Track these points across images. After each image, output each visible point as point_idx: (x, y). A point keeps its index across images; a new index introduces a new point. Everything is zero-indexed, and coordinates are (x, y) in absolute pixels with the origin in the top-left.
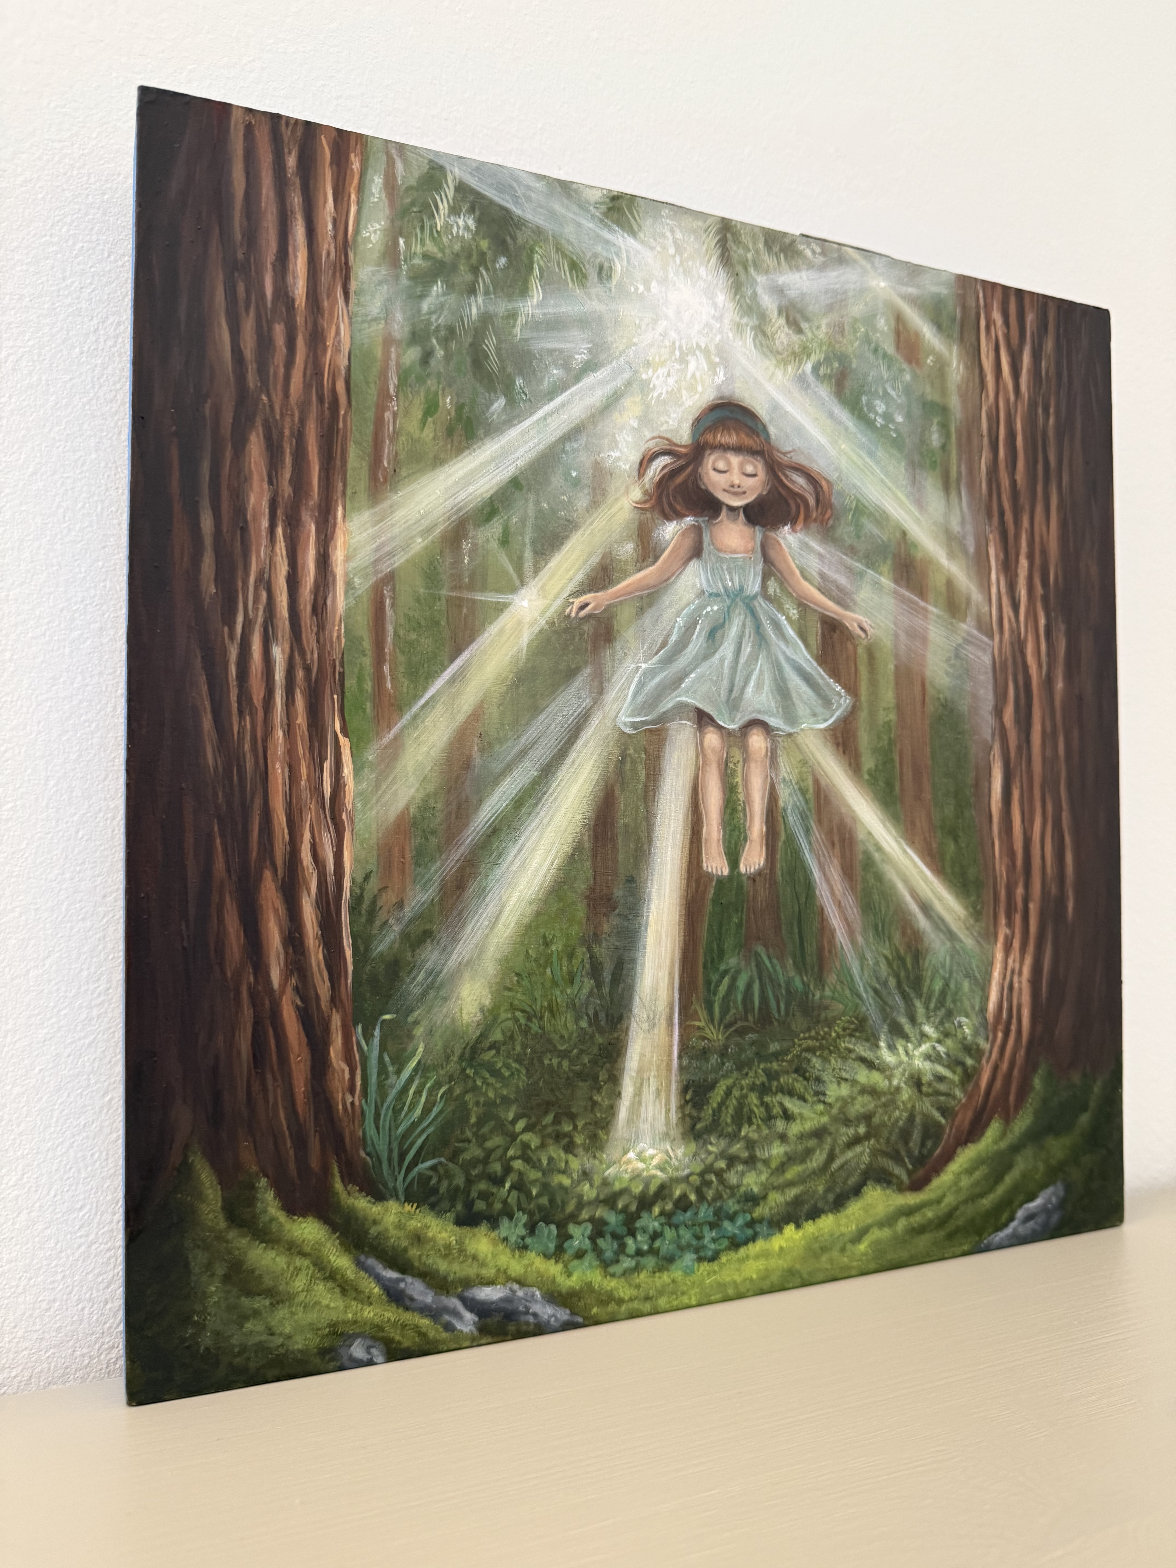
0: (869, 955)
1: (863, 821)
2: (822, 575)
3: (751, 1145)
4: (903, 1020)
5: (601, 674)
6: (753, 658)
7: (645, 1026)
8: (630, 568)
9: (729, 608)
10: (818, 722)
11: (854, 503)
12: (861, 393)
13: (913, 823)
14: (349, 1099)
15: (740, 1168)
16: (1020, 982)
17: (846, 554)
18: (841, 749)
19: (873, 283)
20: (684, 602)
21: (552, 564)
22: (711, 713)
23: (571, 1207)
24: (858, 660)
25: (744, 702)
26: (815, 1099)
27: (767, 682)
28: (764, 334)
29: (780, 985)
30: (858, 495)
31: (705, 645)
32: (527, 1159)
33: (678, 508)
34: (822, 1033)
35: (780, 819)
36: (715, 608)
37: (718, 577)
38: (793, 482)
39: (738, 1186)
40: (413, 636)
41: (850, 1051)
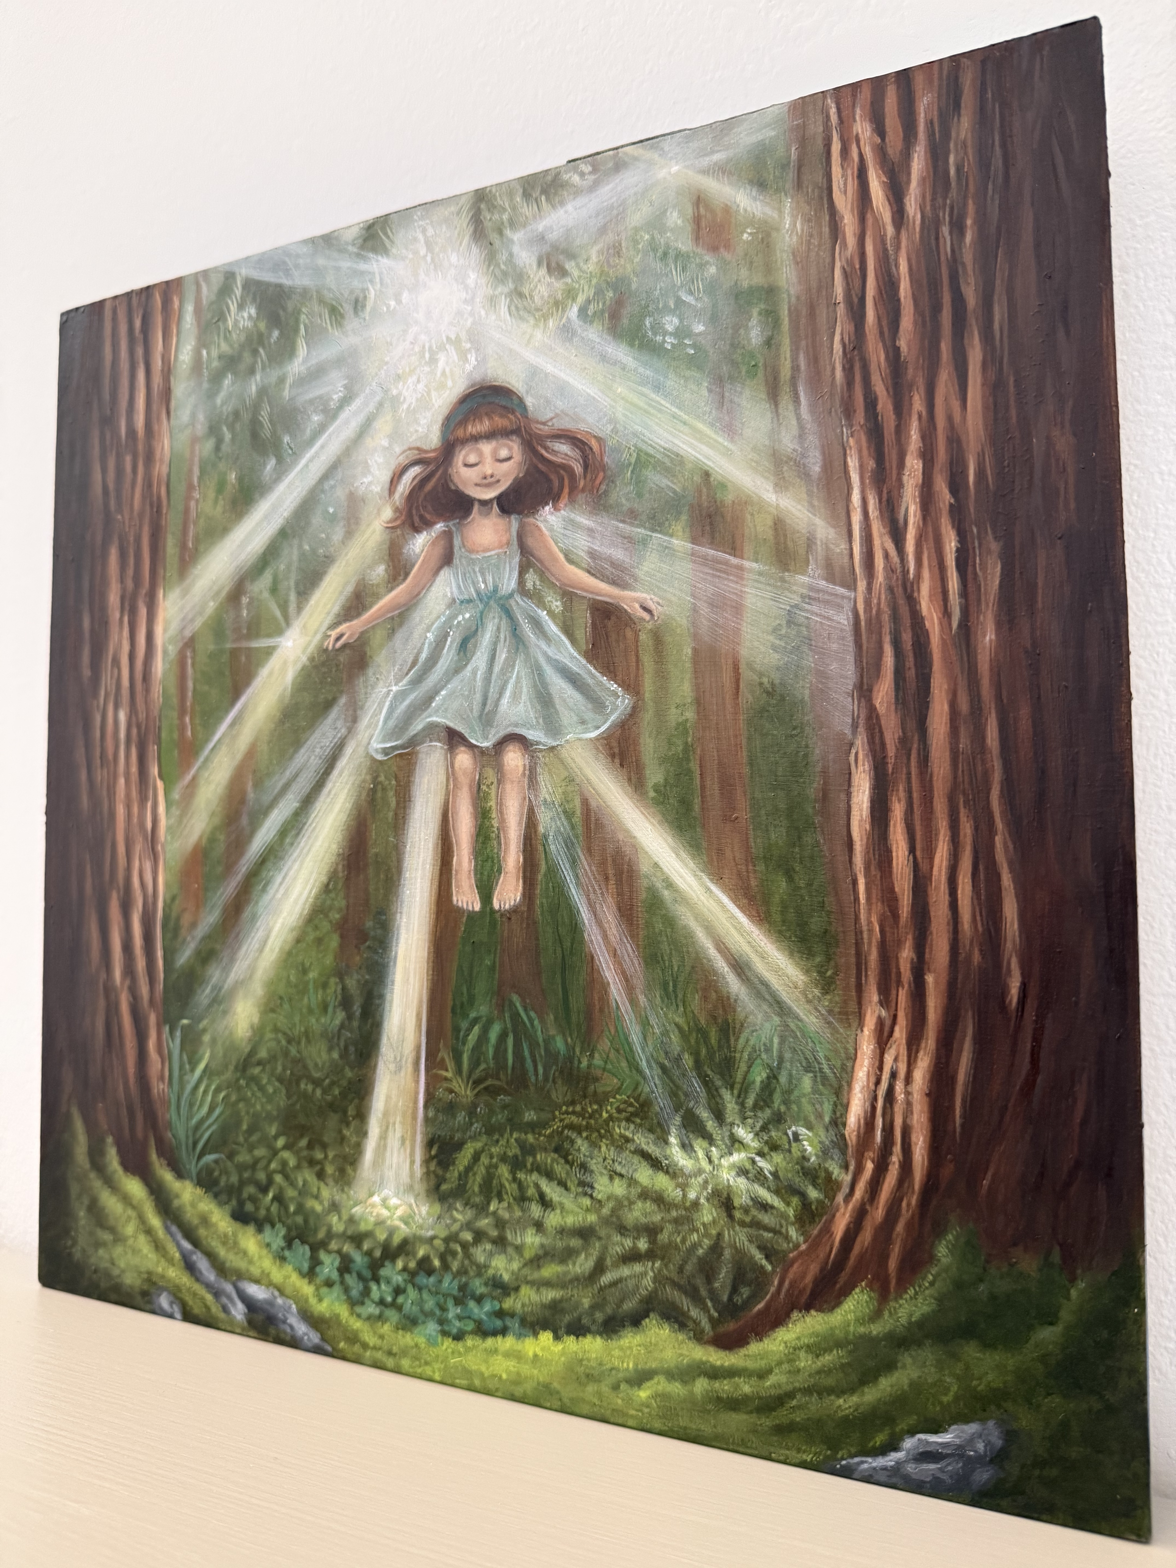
0: (653, 1021)
1: (648, 850)
2: (592, 554)
3: (500, 1224)
4: (704, 1114)
5: (355, 703)
6: (509, 665)
7: (392, 1067)
8: (382, 590)
9: (482, 613)
10: (587, 731)
11: (635, 455)
12: (642, 317)
13: (720, 852)
14: (161, 1087)
15: (488, 1246)
16: (908, 1093)
17: (623, 522)
18: (617, 761)
19: (662, 174)
20: (434, 616)
21: (313, 601)
22: (463, 731)
23: (321, 1235)
24: (640, 649)
25: (498, 716)
26: (580, 1190)
27: (525, 690)
28: (521, 295)
29: (539, 1045)
30: (640, 445)
31: (456, 658)
32: (286, 1177)
33: (428, 516)
34: (590, 1110)
35: (541, 848)
36: (467, 615)
37: (469, 582)
38: (555, 453)
39: (486, 1267)
40: (206, 688)
41: (628, 1140)
